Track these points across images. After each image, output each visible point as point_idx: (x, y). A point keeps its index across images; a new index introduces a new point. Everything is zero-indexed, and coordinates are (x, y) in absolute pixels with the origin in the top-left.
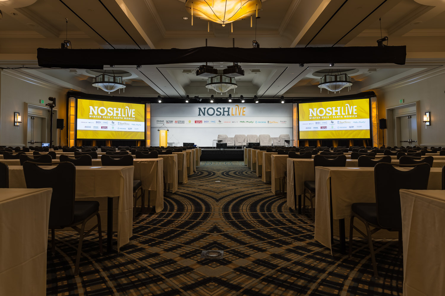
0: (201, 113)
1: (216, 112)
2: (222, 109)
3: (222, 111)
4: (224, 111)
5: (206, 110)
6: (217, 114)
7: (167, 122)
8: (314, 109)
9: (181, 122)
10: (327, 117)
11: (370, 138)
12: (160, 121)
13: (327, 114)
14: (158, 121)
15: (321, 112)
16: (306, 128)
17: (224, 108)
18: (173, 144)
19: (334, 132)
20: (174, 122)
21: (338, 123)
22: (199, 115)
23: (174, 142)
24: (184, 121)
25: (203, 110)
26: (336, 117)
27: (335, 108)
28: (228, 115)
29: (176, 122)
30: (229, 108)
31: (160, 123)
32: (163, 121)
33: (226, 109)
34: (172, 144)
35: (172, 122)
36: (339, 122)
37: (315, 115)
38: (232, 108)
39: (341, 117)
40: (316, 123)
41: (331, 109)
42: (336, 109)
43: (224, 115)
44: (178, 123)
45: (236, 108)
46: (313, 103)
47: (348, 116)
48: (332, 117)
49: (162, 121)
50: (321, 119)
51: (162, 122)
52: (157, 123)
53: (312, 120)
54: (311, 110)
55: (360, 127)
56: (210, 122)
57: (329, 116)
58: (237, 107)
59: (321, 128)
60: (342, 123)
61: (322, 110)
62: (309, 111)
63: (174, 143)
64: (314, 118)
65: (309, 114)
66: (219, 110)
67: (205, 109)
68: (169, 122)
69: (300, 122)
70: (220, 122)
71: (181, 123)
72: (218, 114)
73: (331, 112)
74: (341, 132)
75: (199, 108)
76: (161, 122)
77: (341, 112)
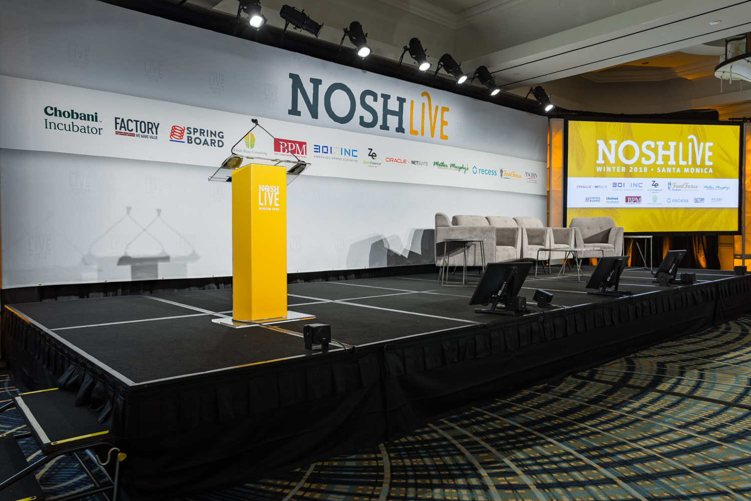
0: (302, 106)
1: (360, 111)
2: (381, 100)
3: (378, 106)
4: (386, 112)
5: (323, 90)
6: (362, 118)
7: (122, 127)
8: (611, 142)
9: (203, 138)
10: (643, 170)
11: (737, 230)
12: (72, 114)
13: (643, 159)
14: (57, 112)
15: (628, 153)
16: (587, 199)
17: (386, 97)
18: (161, 265)
19: (658, 213)
20: (164, 131)
21: (669, 188)
22: (294, 111)
23: (170, 252)
24: (221, 135)
25: (309, 88)
26: (664, 170)
27: (663, 143)
28: (400, 129)
29: (177, 133)
30: (401, 101)
31: (71, 128)
32: (95, 118)
33: (393, 105)
34: (152, 262)
35: (150, 128)
36: (672, 186)
37: (612, 160)
38: (412, 102)
39: (676, 170)
40: (615, 185)
41: (653, 144)
42: (666, 147)
43: (385, 127)
44: (190, 140)
45: (423, 104)
46: (608, 123)
47: (692, 170)
48: (656, 170)
49: (86, 117)
50: (628, 174)
51: (85, 123)
52: (48, 125)
53: (603, 175)
54: (601, 143)
55: (719, 200)
56: (336, 153)
57: (649, 166)
58: (425, 100)
59: (627, 201)
60: (678, 188)
61: (632, 146)
62: (597, 146)
63: (166, 259)
64: (609, 169)
65: (597, 158)
66: (369, 100)
67: (316, 83)
68: (132, 126)
69: (570, 180)
70: (373, 156)
71: (206, 143)
72: (365, 120)
73: (652, 154)
74: (674, 213)
75: (291, 76)
76: (79, 123)
77: (676, 158)
